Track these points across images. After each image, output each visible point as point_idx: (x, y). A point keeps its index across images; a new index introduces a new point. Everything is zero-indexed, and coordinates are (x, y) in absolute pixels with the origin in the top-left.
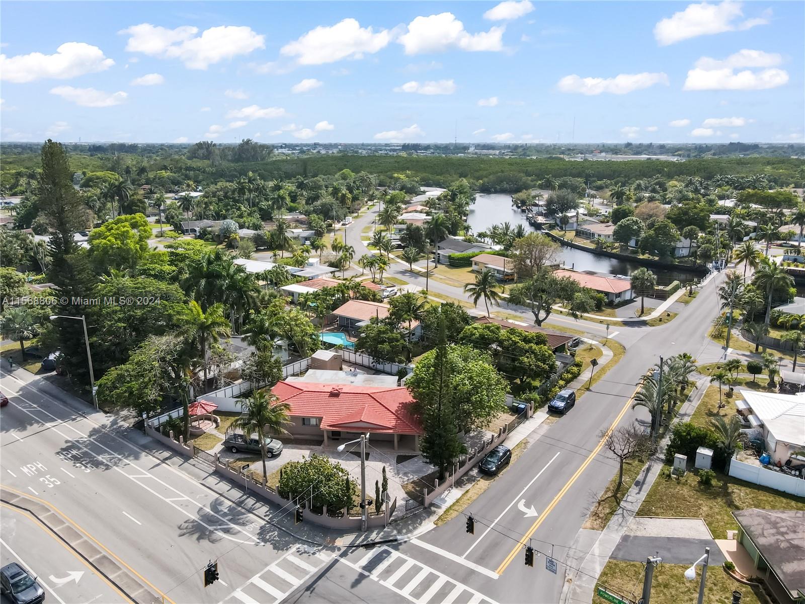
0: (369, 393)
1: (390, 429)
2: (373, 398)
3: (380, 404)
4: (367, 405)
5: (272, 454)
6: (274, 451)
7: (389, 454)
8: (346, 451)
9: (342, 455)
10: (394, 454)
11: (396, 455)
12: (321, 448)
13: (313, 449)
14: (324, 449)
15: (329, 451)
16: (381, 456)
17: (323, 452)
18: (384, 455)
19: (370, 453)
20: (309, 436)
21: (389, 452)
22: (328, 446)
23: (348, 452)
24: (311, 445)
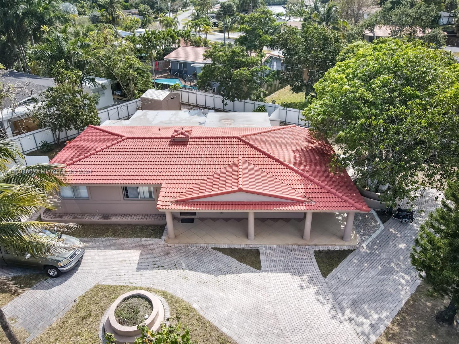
0: (238, 136)
1: (299, 202)
2: (248, 144)
3: (264, 153)
4: (240, 157)
5: (58, 272)
6: (61, 264)
7: (296, 249)
8: (213, 248)
9: (205, 259)
10: (308, 250)
11: (312, 252)
12: (163, 242)
13: (147, 248)
14: (168, 245)
15: (179, 250)
16: (284, 256)
17: (168, 254)
18: (287, 253)
19: (258, 249)
20: (138, 218)
21: (296, 246)
22: (176, 237)
23: (215, 249)
24: (143, 237)
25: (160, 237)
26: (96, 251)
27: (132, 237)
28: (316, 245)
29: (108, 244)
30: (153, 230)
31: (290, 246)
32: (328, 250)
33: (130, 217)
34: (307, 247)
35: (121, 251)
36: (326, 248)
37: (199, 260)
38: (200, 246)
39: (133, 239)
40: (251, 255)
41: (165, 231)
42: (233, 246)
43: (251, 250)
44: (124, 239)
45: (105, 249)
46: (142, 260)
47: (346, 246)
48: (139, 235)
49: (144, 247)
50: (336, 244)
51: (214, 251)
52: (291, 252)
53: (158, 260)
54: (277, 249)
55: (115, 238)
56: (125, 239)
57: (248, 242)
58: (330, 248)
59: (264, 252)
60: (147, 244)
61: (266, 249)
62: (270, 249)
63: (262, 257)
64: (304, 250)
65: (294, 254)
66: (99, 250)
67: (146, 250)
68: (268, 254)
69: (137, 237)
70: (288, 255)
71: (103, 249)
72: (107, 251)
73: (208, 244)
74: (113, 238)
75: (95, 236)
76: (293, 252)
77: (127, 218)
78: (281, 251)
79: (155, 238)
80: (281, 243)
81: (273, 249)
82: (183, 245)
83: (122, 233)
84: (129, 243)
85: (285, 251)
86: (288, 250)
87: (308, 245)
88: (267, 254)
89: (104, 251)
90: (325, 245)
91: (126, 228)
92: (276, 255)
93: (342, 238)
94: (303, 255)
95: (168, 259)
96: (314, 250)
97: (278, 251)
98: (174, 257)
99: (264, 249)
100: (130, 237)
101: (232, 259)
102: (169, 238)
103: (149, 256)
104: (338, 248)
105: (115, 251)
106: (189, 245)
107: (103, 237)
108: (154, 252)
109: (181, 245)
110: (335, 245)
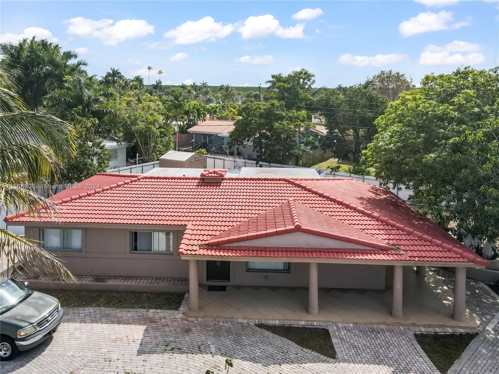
1: (382, 250)
4: (291, 199)
6: (22, 334)
7: (385, 330)
8: (256, 325)
9: (246, 341)
10: (404, 332)
11: (411, 335)
12: (181, 315)
13: (155, 322)
14: (189, 319)
15: (204, 327)
16: (369, 339)
17: (187, 331)
18: (373, 336)
19: (327, 328)
20: (146, 281)
21: (383, 327)
22: (200, 308)
23: (261, 326)
24: (152, 308)
25: (177, 308)
26: (78, 325)
27: (134, 308)
28: (414, 325)
29: (98, 316)
30: (166, 300)
31: (375, 326)
32: (436, 333)
33: (134, 280)
34: (401, 328)
35: (116, 326)
36: (431, 330)
37: (237, 342)
38: (236, 322)
39: (135, 310)
40: (317, 336)
41: (184, 302)
42: (287, 323)
43: (315, 329)
44: (122, 310)
45: (92, 322)
46: (148, 339)
47: (462, 328)
48: (146, 305)
49: (152, 321)
50: (446, 324)
51: (259, 329)
52: (378, 335)
53: (172, 339)
54: (356, 329)
55: (109, 309)
56: (125, 310)
57: (310, 318)
58: (438, 330)
59: (337, 333)
60: (157, 317)
61: (338, 329)
62: (345, 328)
63: (334, 340)
64: (398, 332)
65: (383, 338)
66: (83, 324)
67: (154, 325)
68: (344, 337)
69: (141, 308)
70: (375, 338)
71: (89, 323)
72: (95, 325)
73: (249, 319)
74: (106, 309)
75: (80, 306)
76: (381, 334)
77: (130, 281)
78: (364, 332)
79: (170, 309)
80: (359, 320)
81: (350, 329)
82: (211, 319)
83: (120, 301)
84: (130, 315)
85: (369, 333)
86: (373, 331)
87: (403, 325)
88: (341, 336)
89: (91, 324)
90: (430, 326)
91: (127, 296)
92: (356, 337)
93: (452, 316)
94: (399, 340)
95: (187, 338)
96: (413, 332)
97: (357, 332)
98: (197, 337)
99: (335, 328)
100: (132, 308)
101: (288, 341)
102: (190, 309)
103: (158, 334)
104: (450, 330)
105: (107, 325)
106: (219, 320)
107: (92, 307)
108: (167, 329)
109: (208, 319)
110: (444, 326)
